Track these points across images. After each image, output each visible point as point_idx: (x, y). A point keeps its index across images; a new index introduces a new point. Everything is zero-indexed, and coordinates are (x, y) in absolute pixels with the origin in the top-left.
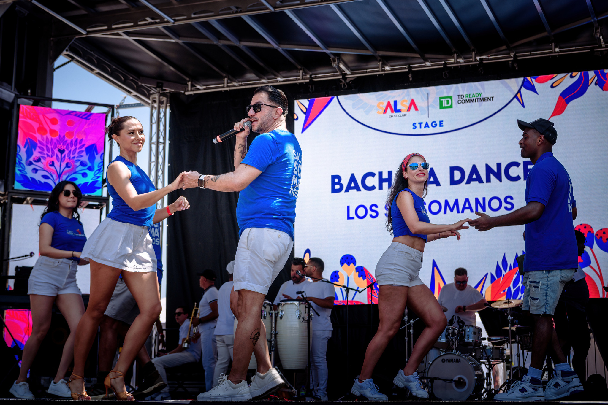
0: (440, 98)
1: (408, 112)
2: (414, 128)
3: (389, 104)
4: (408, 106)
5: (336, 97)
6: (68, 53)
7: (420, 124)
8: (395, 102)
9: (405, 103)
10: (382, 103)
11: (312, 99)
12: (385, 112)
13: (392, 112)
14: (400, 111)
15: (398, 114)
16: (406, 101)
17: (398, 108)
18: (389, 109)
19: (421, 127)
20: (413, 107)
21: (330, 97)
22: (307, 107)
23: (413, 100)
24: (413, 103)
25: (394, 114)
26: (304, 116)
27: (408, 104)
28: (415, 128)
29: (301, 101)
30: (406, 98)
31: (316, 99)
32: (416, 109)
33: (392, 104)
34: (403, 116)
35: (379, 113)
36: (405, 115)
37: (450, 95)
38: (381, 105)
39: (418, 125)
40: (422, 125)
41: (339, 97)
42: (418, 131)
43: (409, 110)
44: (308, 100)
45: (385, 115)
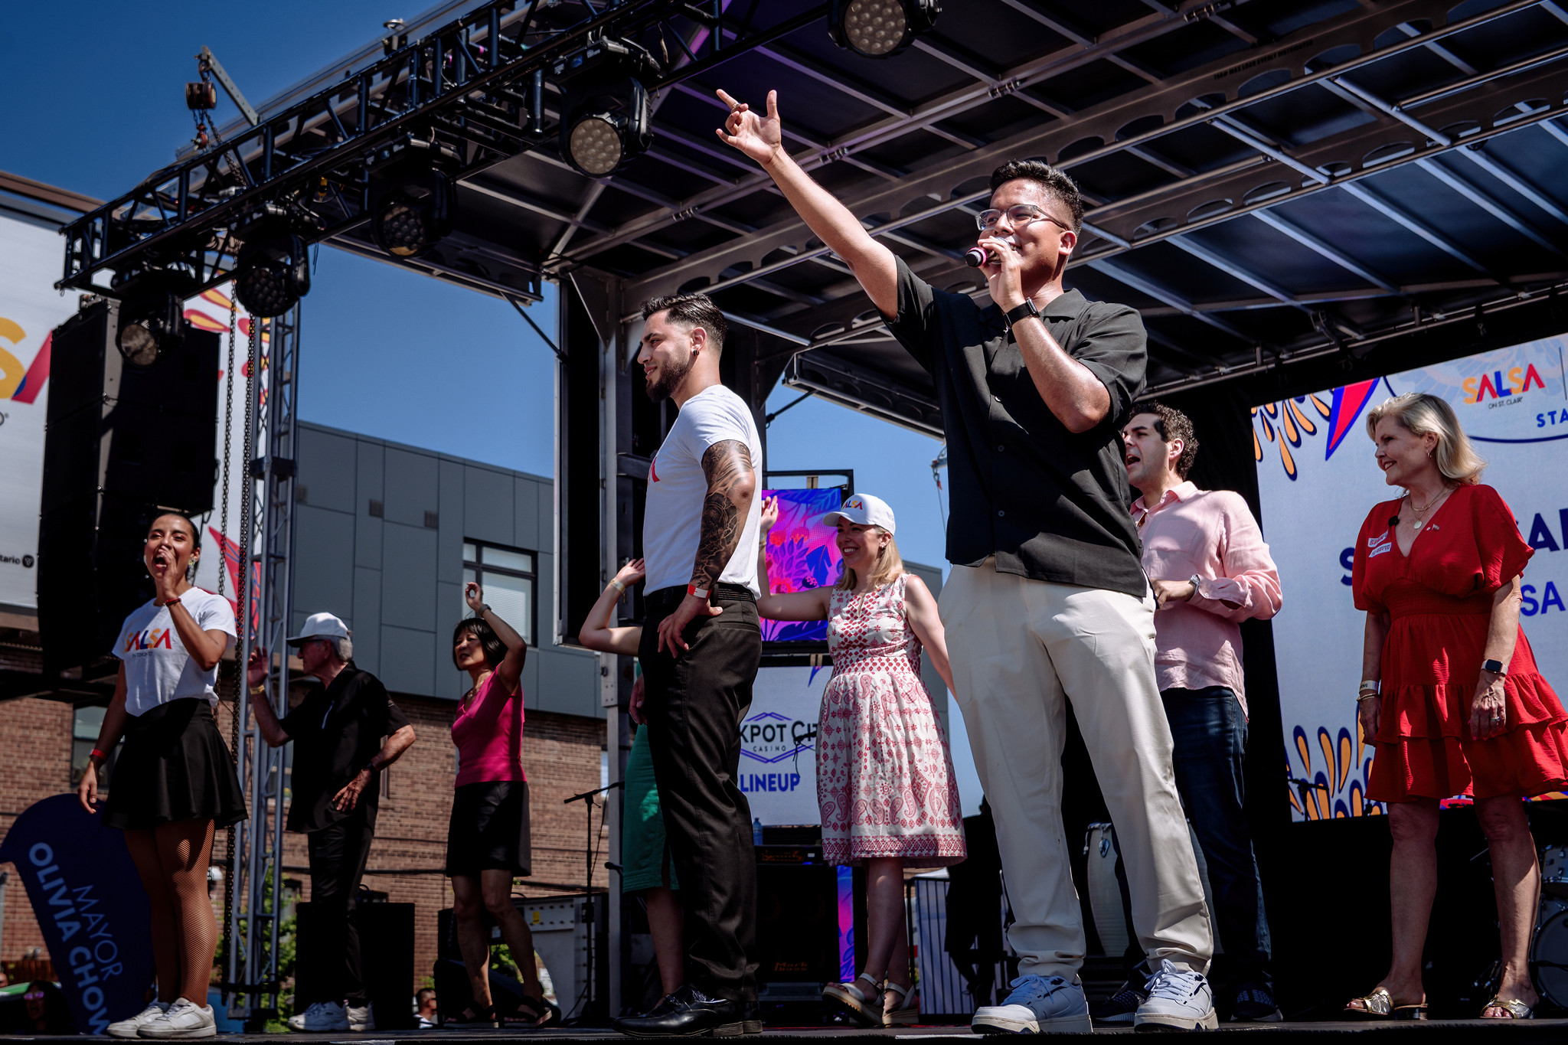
1: (1526, 393)
2: (1539, 426)
3: (1485, 381)
4: (1523, 380)
5: (1382, 379)
6: (797, 382)
7: (1552, 414)
8: (1498, 375)
9: (1516, 375)
10: (1473, 381)
11: (1338, 388)
12: (1480, 398)
13: (1494, 396)
14: (1508, 392)
15: (1505, 398)
16: (1518, 370)
17: (1505, 387)
18: (1487, 391)
19: (1553, 422)
20: (1533, 380)
21: (1372, 380)
22: (1330, 406)
23: (1531, 368)
24: (1532, 372)
25: (1499, 399)
26: (1327, 424)
27: (1522, 375)
28: (1542, 424)
29: (1319, 395)
30: (1518, 365)
31: (1346, 387)
32: (1541, 385)
33: (1492, 379)
34: (1515, 401)
35: (1467, 401)
36: (1519, 400)
38: (1470, 385)
39: (1547, 419)
40: (1555, 416)
41: (1390, 378)
42: (1549, 430)
43: (1526, 388)
44: (1332, 392)
45: (1480, 403)
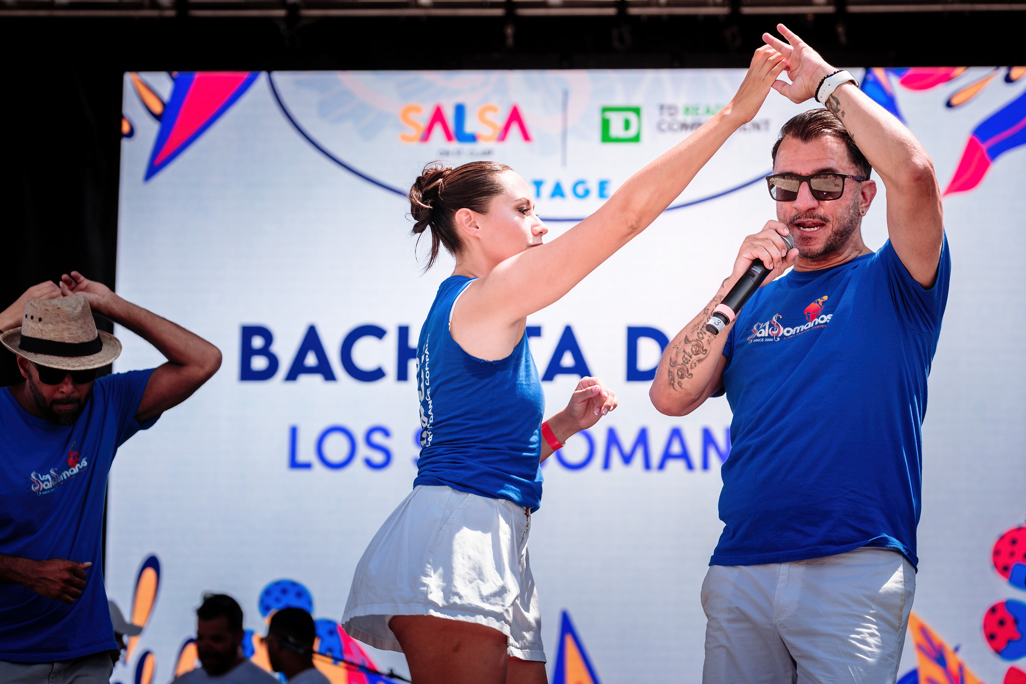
0: (605, 110)
1: (500, 145)
3: (438, 116)
4: (500, 124)
5: (263, 77)
7: (538, 183)
10: (417, 110)
11: (183, 74)
12: (426, 135)
13: (449, 137)
14: (473, 138)
15: (467, 147)
16: (494, 109)
17: (468, 129)
18: (438, 131)
20: (515, 129)
21: (246, 75)
22: (167, 98)
23: (515, 110)
24: (515, 116)
25: (456, 146)
26: (156, 126)
27: (499, 119)
29: (148, 76)
30: (494, 101)
31: (197, 75)
32: (526, 137)
35: (405, 138)
37: (635, 102)
38: (413, 116)
40: (543, 188)
43: (502, 136)
44: (173, 79)
45: (424, 145)
